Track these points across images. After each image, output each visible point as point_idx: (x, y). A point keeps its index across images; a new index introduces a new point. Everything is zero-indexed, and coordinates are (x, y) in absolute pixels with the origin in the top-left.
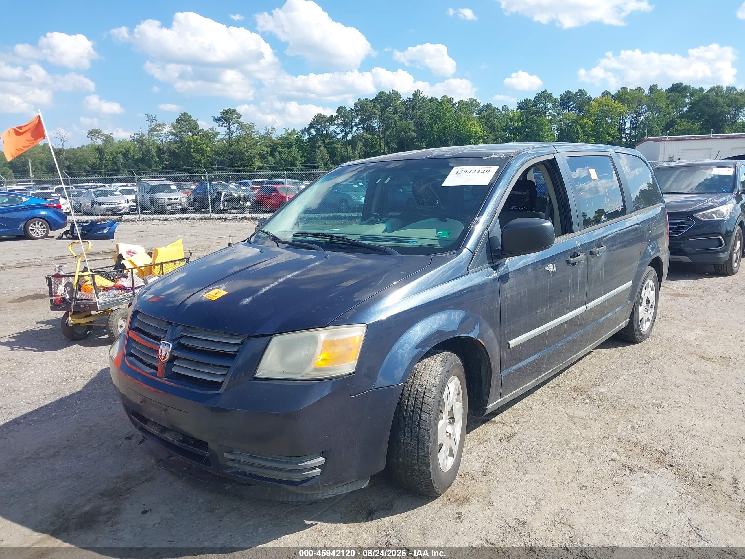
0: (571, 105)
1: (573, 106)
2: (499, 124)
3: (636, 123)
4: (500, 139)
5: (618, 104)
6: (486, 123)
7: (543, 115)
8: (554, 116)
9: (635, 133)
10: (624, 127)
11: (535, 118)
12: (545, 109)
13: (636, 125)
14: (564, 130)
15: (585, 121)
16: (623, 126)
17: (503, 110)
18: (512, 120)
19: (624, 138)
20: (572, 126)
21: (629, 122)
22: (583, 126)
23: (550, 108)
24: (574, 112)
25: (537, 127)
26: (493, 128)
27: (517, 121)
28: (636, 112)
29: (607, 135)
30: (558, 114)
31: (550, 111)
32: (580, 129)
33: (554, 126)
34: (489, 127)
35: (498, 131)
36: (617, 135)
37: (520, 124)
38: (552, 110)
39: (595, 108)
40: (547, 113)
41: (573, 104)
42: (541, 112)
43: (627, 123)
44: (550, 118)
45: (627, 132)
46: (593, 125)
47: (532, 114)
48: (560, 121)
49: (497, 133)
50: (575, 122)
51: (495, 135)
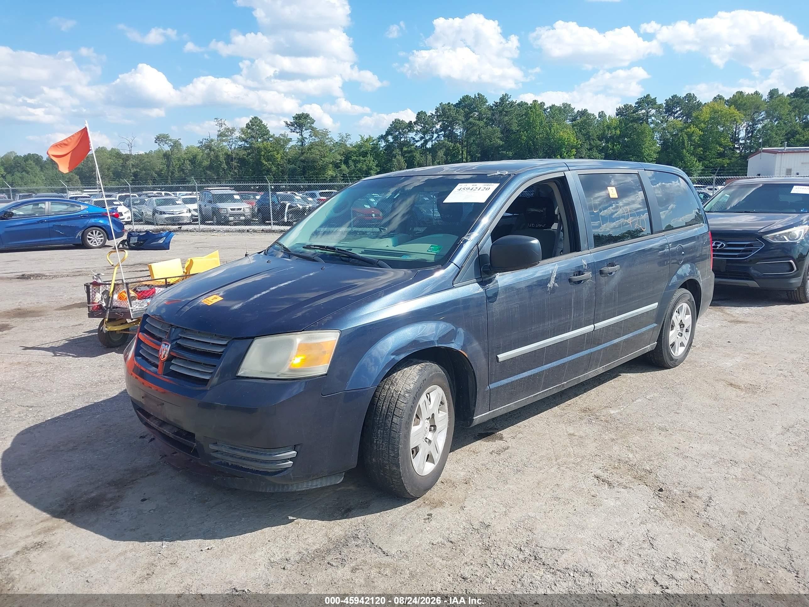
0: (677, 112)
1: (679, 112)
2: (594, 132)
3: (752, 132)
4: (595, 149)
5: (733, 109)
6: (581, 131)
7: (645, 123)
8: (657, 124)
9: (750, 143)
10: (738, 136)
11: (636, 125)
12: (647, 116)
13: (752, 134)
14: (668, 139)
15: (693, 129)
16: (737, 135)
17: (599, 117)
18: (609, 128)
19: (737, 148)
20: (677, 135)
21: (744, 130)
22: (690, 136)
23: (653, 115)
24: (680, 119)
25: (638, 136)
26: (588, 137)
27: (615, 128)
28: (753, 120)
29: (718, 146)
30: (662, 122)
31: (653, 118)
32: (686, 138)
33: (657, 135)
34: (584, 135)
35: (593, 139)
36: (730, 145)
37: (618, 132)
38: (655, 117)
39: (705, 115)
40: (650, 120)
41: (679, 111)
42: (642, 119)
43: (741, 132)
44: (652, 126)
45: (741, 142)
46: (702, 133)
47: (632, 122)
48: (664, 129)
49: (592, 142)
50: (681, 130)
51: (590, 144)
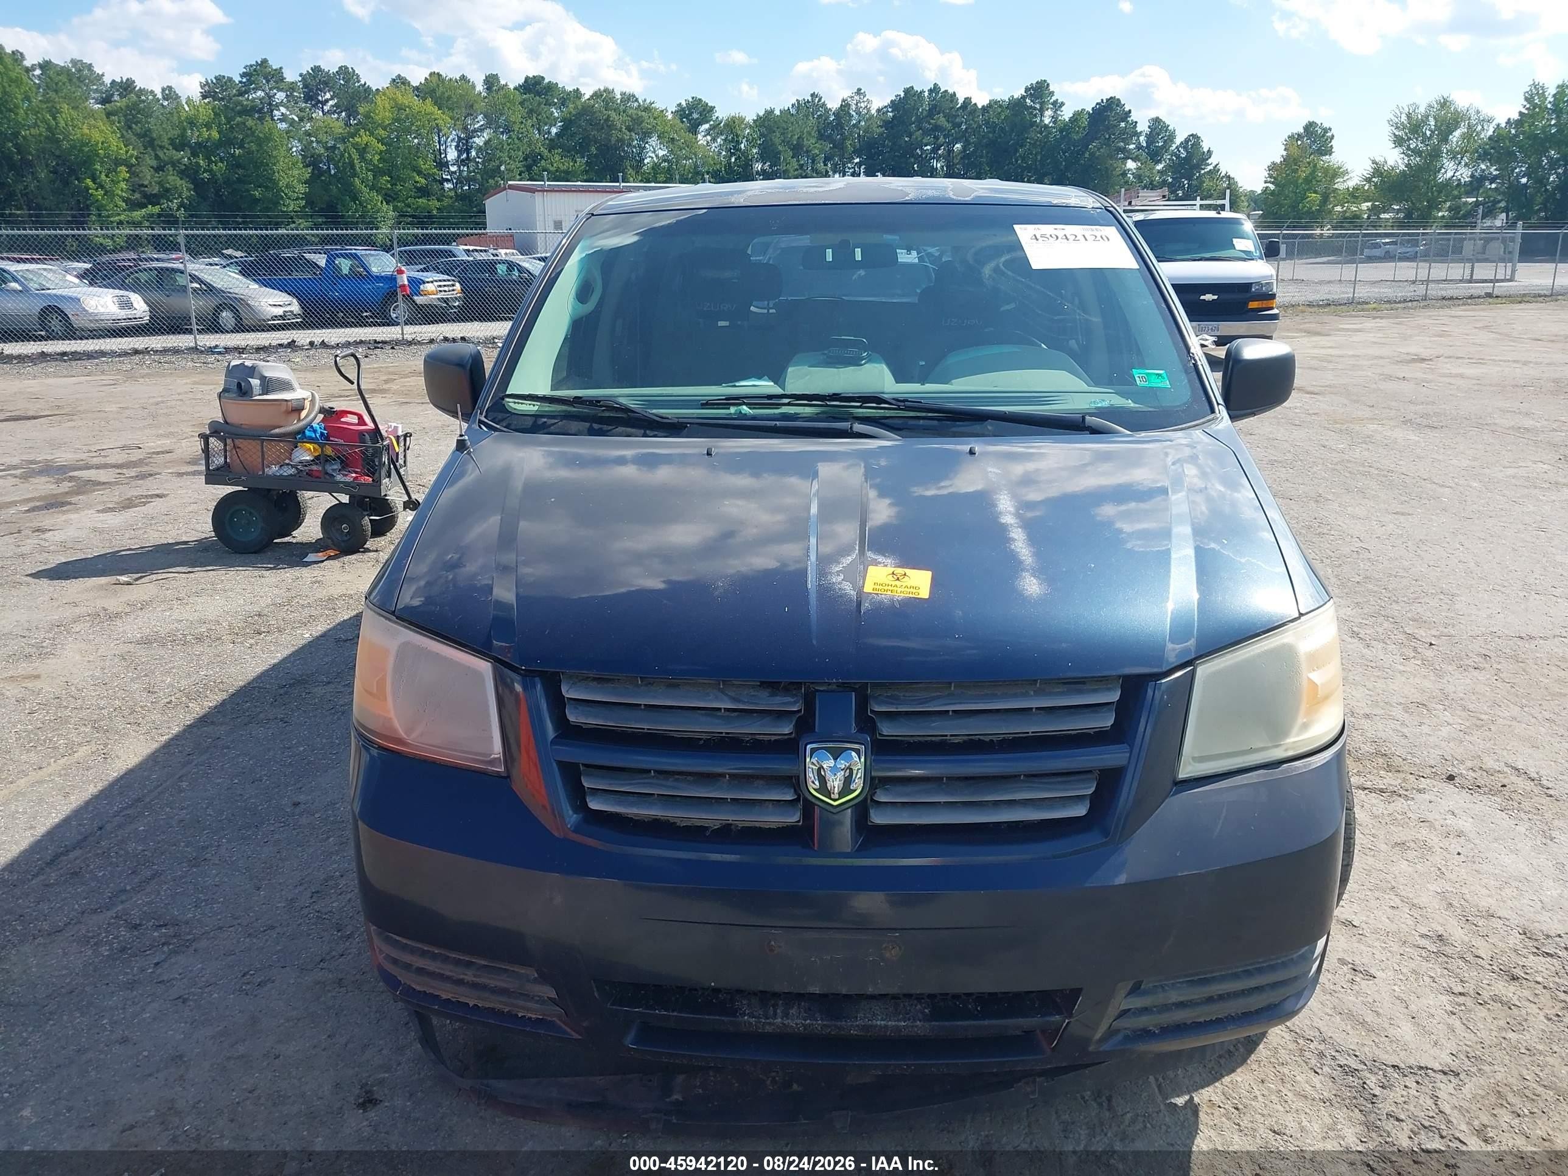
0: (327, 101)
1: (331, 103)
2: (164, 133)
3: (468, 151)
4: (171, 169)
5: (429, 107)
6: (130, 128)
7: (267, 118)
8: (292, 123)
9: (469, 172)
10: (446, 157)
11: (250, 123)
12: (270, 104)
13: (468, 154)
14: (320, 155)
15: (365, 139)
16: (443, 156)
17: (164, 99)
18: (192, 122)
19: (447, 180)
20: (334, 147)
21: (453, 147)
22: (362, 151)
23: (281, 104)
24: (336, 116)
25: (260, 145)
26: (149, 141)
27: (208, 126)
28: (465, 129)
29: (415, 174)
30: (301, 119)
31: (283, 110)
32: (355, 156)
33: (296, 146)
34: (139, 136)
35: (162, 147)
36: (434, 174)
37: (215, 135)
38: (287, 108)
39: (383, 112)
40: (277, 113)
41: (331, 99)
42: (260, 111)
43: (449, 150)
44: (283, 126)
45: (453, 169)
46: (383, 148)
47: (240, 114)
48: (308, 134)
49: (161, 154)
50: (343, 140)
51: (157, 157)
